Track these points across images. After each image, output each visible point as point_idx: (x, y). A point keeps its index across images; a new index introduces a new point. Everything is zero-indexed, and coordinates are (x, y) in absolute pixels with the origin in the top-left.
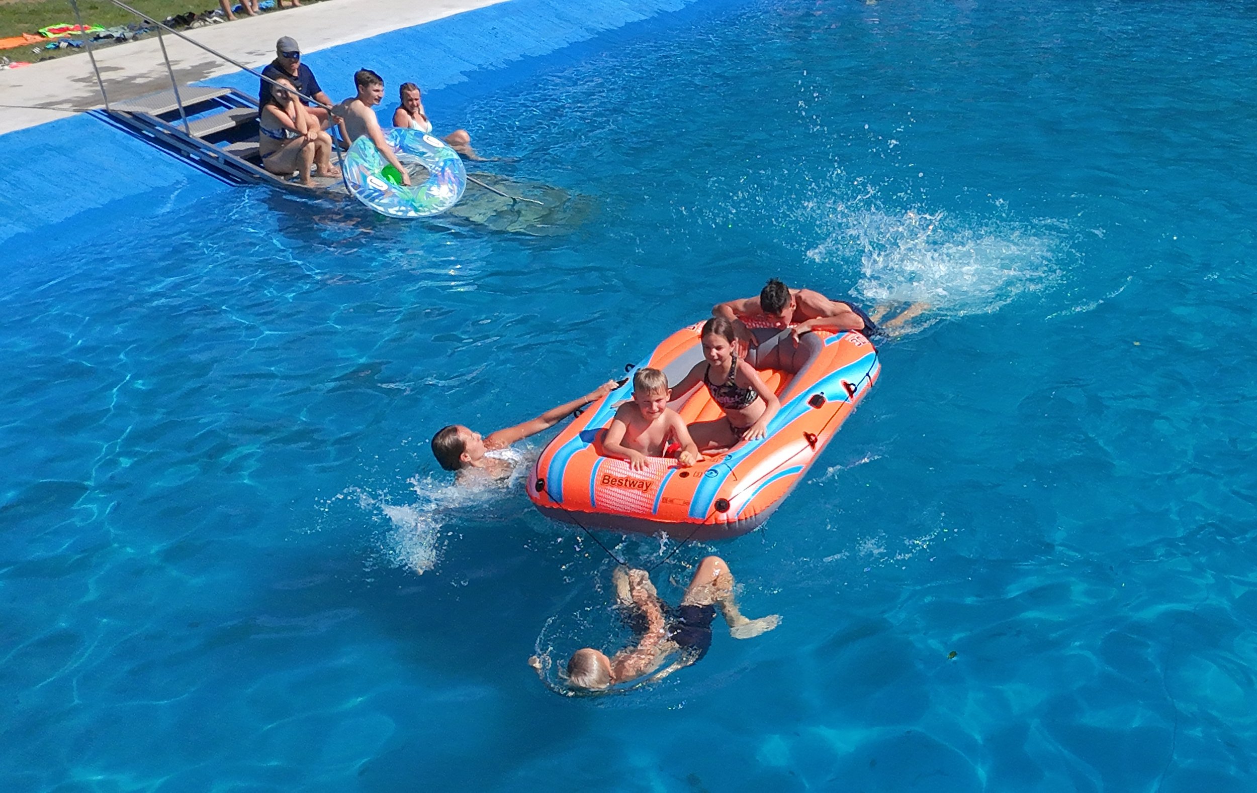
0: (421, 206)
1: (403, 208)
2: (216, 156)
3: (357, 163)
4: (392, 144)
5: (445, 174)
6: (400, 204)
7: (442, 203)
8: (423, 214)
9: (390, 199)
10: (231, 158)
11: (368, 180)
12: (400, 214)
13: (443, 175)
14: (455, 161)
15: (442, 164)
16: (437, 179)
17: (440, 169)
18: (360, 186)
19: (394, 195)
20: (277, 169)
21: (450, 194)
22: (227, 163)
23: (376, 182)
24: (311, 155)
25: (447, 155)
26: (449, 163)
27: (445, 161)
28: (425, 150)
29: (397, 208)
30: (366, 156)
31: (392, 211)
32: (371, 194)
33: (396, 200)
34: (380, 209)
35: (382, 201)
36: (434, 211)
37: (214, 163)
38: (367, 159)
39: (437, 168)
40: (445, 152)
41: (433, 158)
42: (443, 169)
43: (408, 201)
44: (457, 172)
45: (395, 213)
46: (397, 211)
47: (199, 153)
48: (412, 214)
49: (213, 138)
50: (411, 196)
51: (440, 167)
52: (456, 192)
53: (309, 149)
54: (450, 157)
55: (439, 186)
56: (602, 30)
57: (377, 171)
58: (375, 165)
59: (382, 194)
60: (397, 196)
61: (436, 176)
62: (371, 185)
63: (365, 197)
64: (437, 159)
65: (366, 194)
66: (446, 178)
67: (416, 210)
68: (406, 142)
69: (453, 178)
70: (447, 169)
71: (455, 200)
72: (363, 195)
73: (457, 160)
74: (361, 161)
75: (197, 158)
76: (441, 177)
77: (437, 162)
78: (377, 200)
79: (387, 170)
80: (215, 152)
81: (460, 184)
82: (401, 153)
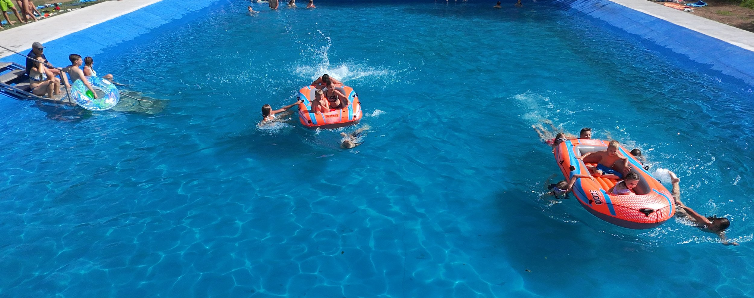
0: (102, 107)
1: (95, 107)
2: (12, 90)
3: (76, 90)
4: (90, 83)
5: (112, 94)
6: (93, 105)
7: (110, 105)
8: (102, 110)
9: (90, 104)
10: (19, 90)
11: (81, 97)
12: (94, 109)
13: (111, 95)
14: (115, 90)
15: (110, 91)
16: (108, 96)
17: (109, 93)
18: (77, 99)
19: (91, 102)
20: (38, 93)
21: (113, 102)
22: (17, 92)
23: (84, 97)
24: (53, 87)
25: (112, 87)
26: (113, 90)
27: (111, 90)
28: (103, 85)
29: (93, 107)
30: (80, 87)
31: (91, 108)
32: (82, 102)
33: (92, 104)
34: (86, 108)
35: (86, 105)
36: (107, 108)
37: (12, 92)
38: (80, 88)
39: (108, 92)
40: (111, 86)
41: (106, 88)
42: (111, 93)
43: (96, 105)
44: (116, 94)
45: (92, 109)
46: (93, 108)
47: (5, 89)
48: (99, 109)
49: (9, 83)
50: (98, 103)
51: (109, 92)
52: (116, 101)
53: (52, 85)
54: (114, 88)
55: (109, 99)
56: (152, 29)
57: (84, 93)
58: (84, 91)
59: (87, 102)
60: (92, 103)
61: (108, 95)
62: (82, 99)
63: (80, 103)
64: (108, 89)
65: (80, 101)
66: (112, 96)
67: (100, 108)
68: (95, 82)
69: (114, 96)
70: (112, 92)
71: (115, 104)
72: (79, 102)
73: (116, 89)
74: (78, 89)
75: (4, 91)
76: (110, 96)
77: (108, 90)
78: (84, 104)
79: (88, 92)
80: (10, 88)
81: (117, 98)
82: (93, 86)
